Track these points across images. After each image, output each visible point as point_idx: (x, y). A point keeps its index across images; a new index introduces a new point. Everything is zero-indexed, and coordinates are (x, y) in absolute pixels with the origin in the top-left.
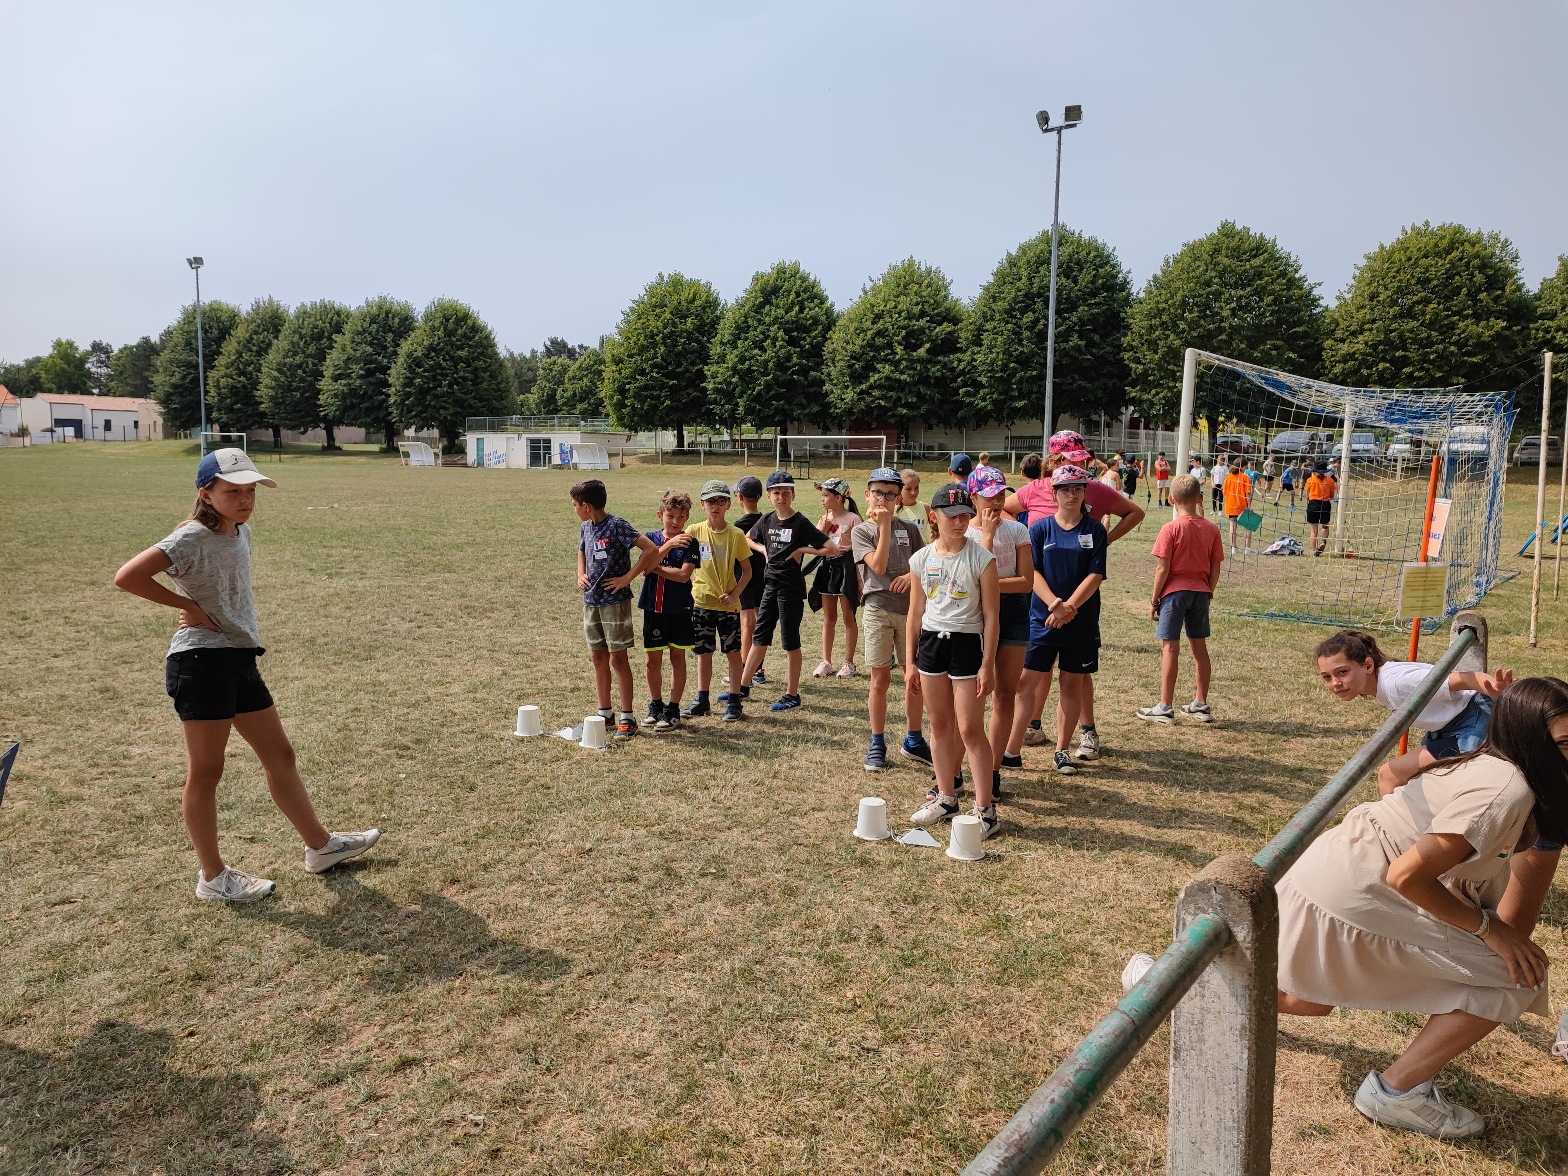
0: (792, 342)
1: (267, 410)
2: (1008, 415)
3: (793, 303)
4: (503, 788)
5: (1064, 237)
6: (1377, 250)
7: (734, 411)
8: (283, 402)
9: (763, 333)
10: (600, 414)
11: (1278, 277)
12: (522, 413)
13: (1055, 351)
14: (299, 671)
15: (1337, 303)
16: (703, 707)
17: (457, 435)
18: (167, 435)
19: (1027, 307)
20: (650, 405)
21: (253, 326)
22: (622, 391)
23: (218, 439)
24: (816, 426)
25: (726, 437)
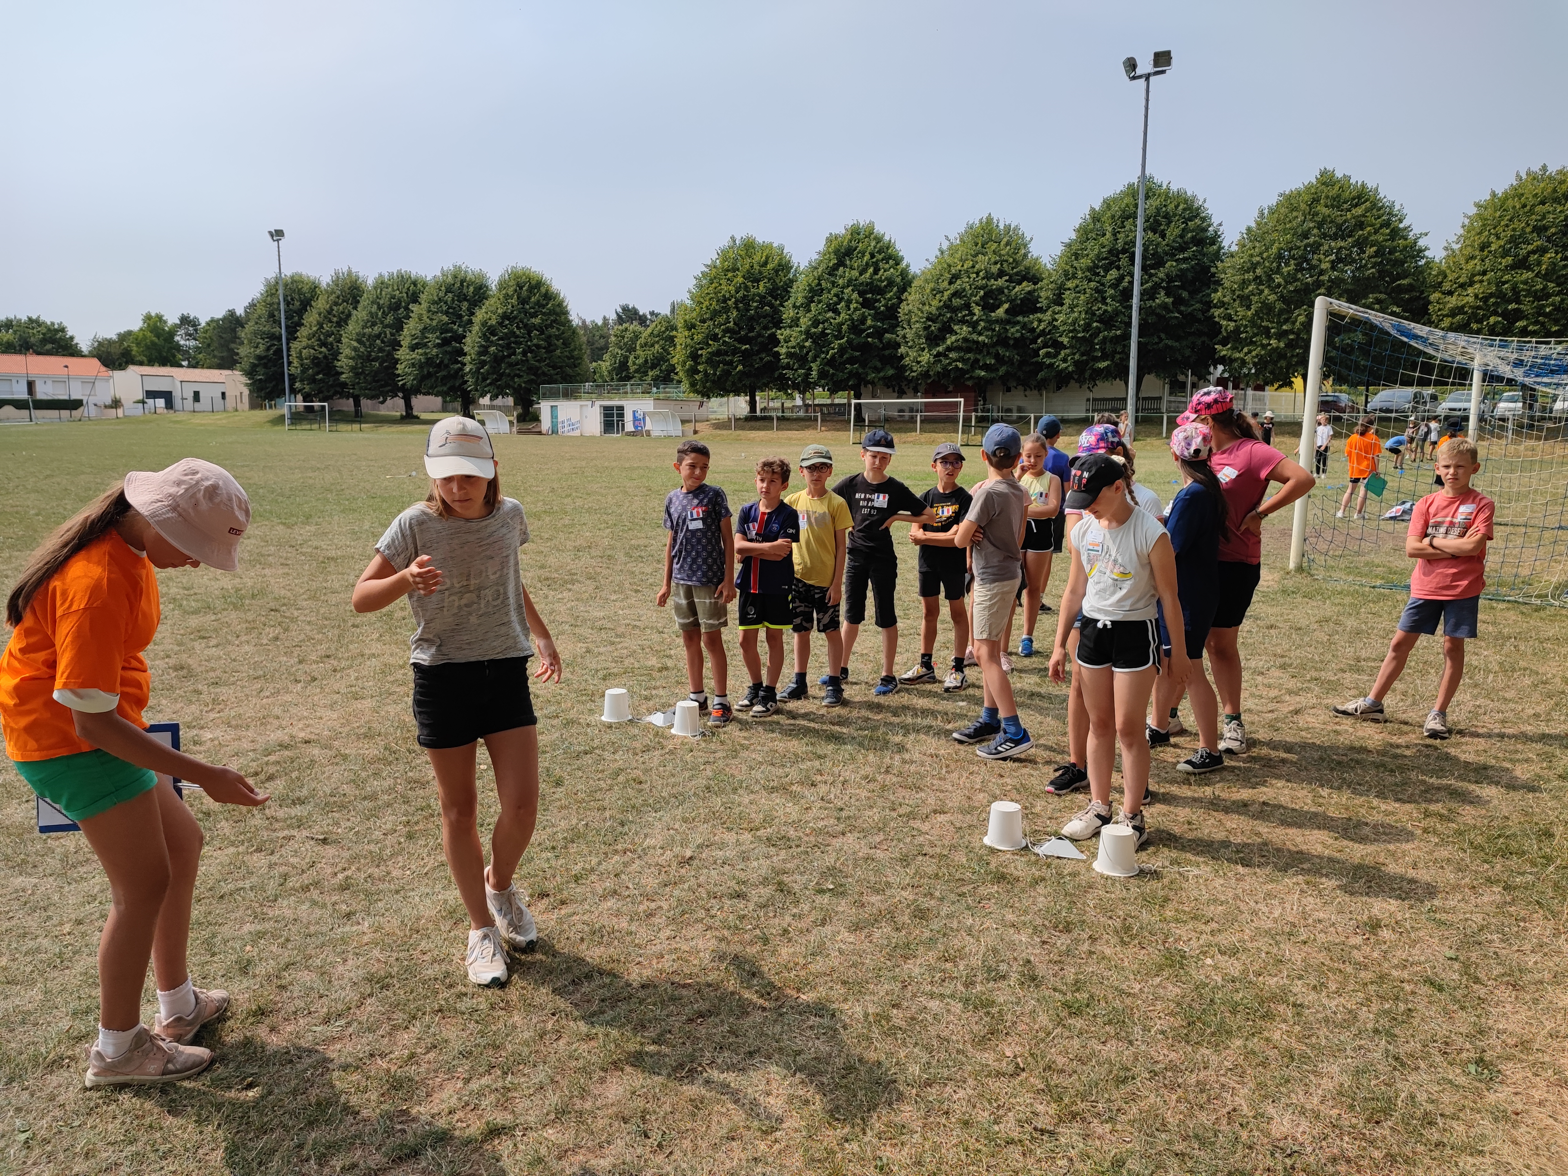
0: (866, 304)
1: (348, 381)
2: (1091, 375)
3: (867, 264)
4: (591, 782)
5: (1151, 189)
6: (1488, 197)
7: (807, 375)
8: (363, 372)
9: (836, 295)
10: (672, 380)
11: (1382, 226)
12: (595, 381)
13: (1141, 309)
14: (377, 647)
15: (1444, 254)
16: (800, 691)
17: (531, 403)
18: (253, 406)
19: (1111, 263)
20: (723, 370)
21: (332, 297)
22: (694, 356)
23: (302, 409)
24: (891, 390)
25: (799, 402)
